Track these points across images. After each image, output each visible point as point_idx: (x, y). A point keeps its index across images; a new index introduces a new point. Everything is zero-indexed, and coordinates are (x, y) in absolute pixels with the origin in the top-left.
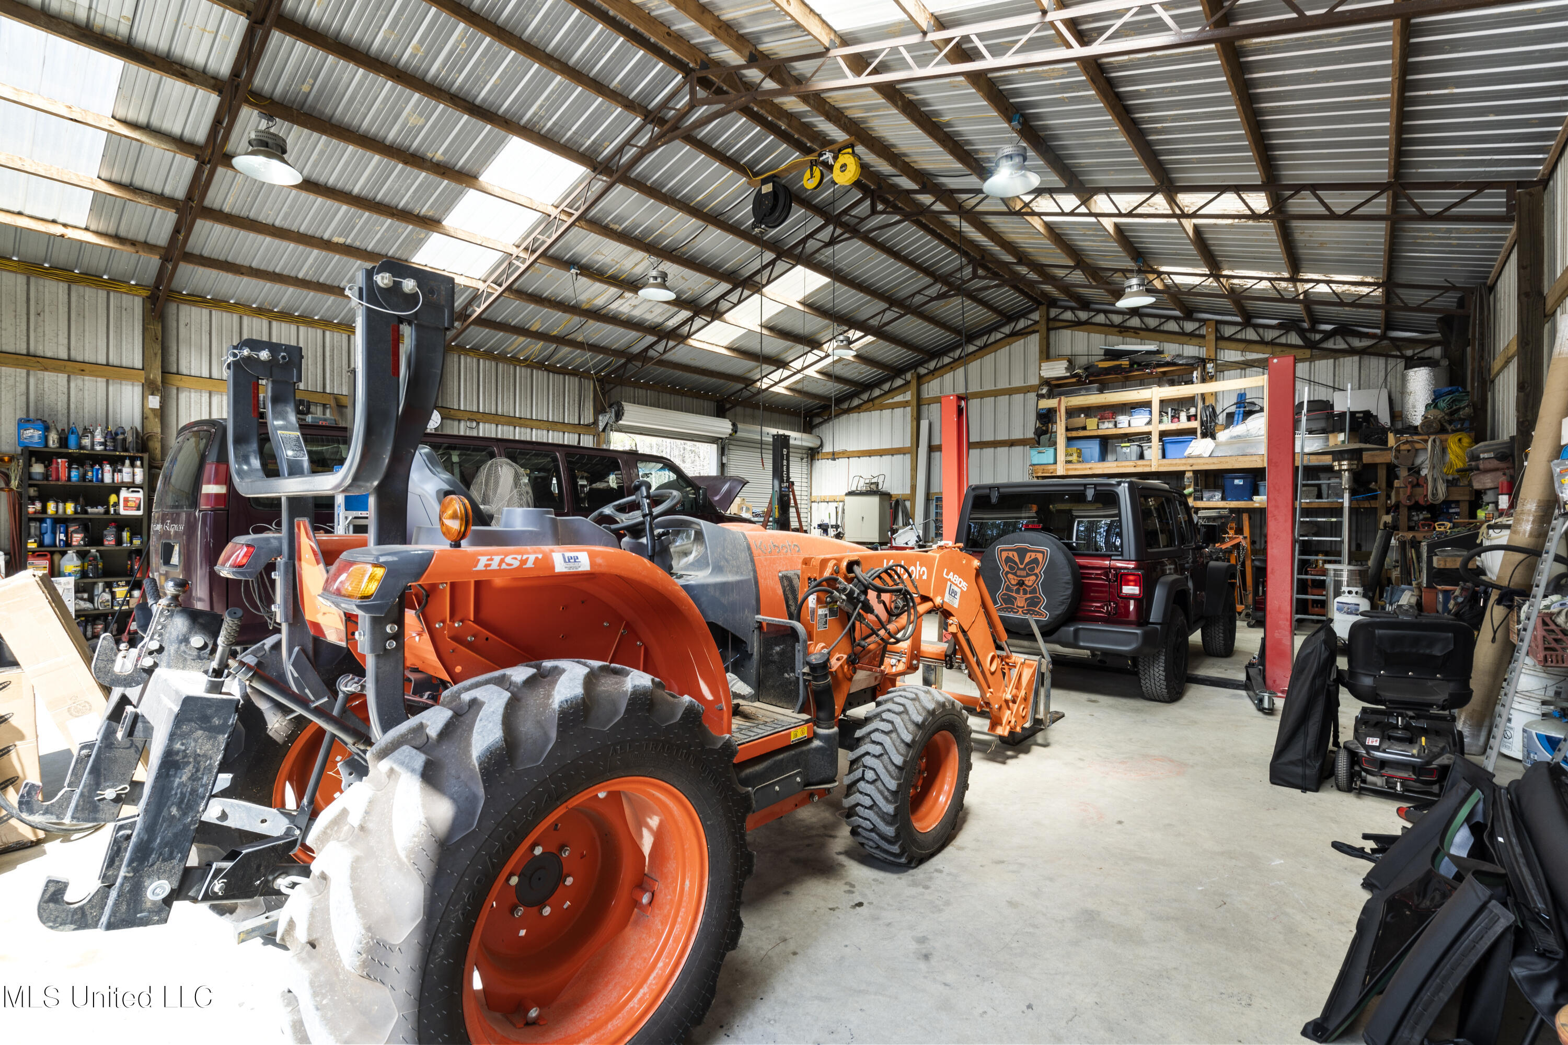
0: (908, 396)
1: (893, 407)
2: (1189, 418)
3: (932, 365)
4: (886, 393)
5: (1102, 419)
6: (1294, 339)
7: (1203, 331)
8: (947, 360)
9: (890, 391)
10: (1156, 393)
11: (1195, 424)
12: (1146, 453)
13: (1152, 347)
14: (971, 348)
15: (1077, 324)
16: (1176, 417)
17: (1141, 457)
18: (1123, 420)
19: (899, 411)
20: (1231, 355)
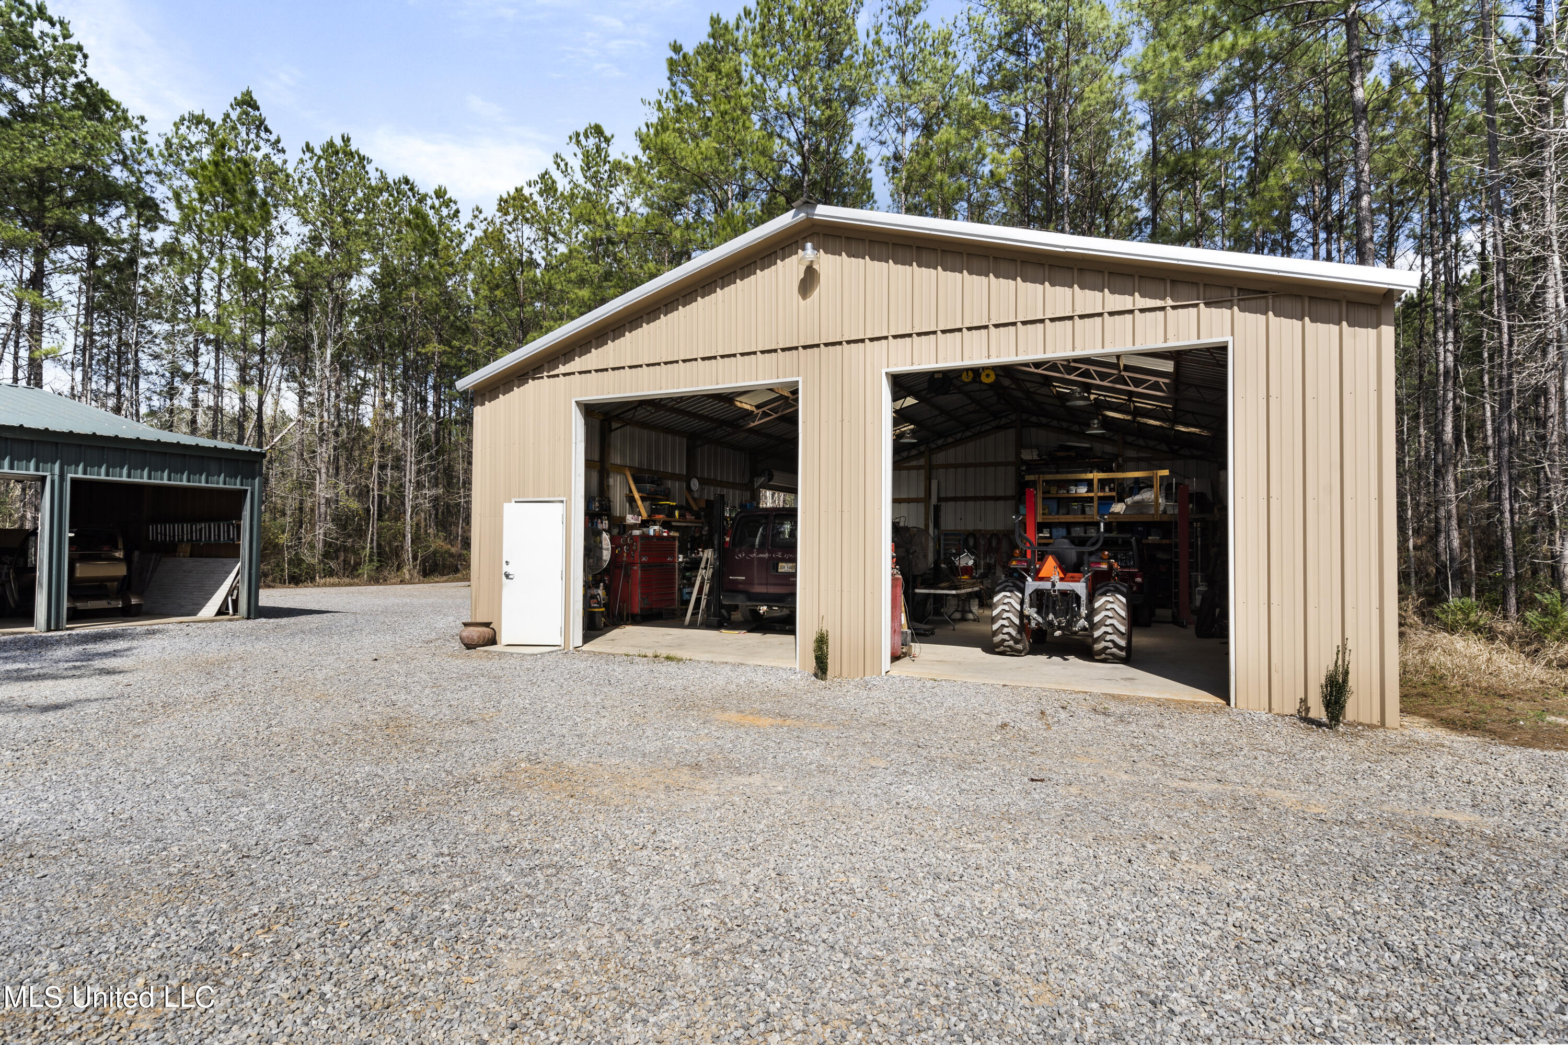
0: (922, 462)
1: (909, 469)
2: (1110, 490)
3: (940, 442)
4: (904, 459)
5: (1060, 488)
6: (1164, 447)
7: (1116, 437)
8: (950, 440)
9: (908, 457)
10: (1096, 476)
11: (1114, 494)
12: (1087, 509)
13: (1087, 445)
14: (968, 434)
15: (1038, 425)
16: (1103, 490)
17: (1083, 512)
18: (1073, 490)
19: (914, 473)
20: (1131, 453)
